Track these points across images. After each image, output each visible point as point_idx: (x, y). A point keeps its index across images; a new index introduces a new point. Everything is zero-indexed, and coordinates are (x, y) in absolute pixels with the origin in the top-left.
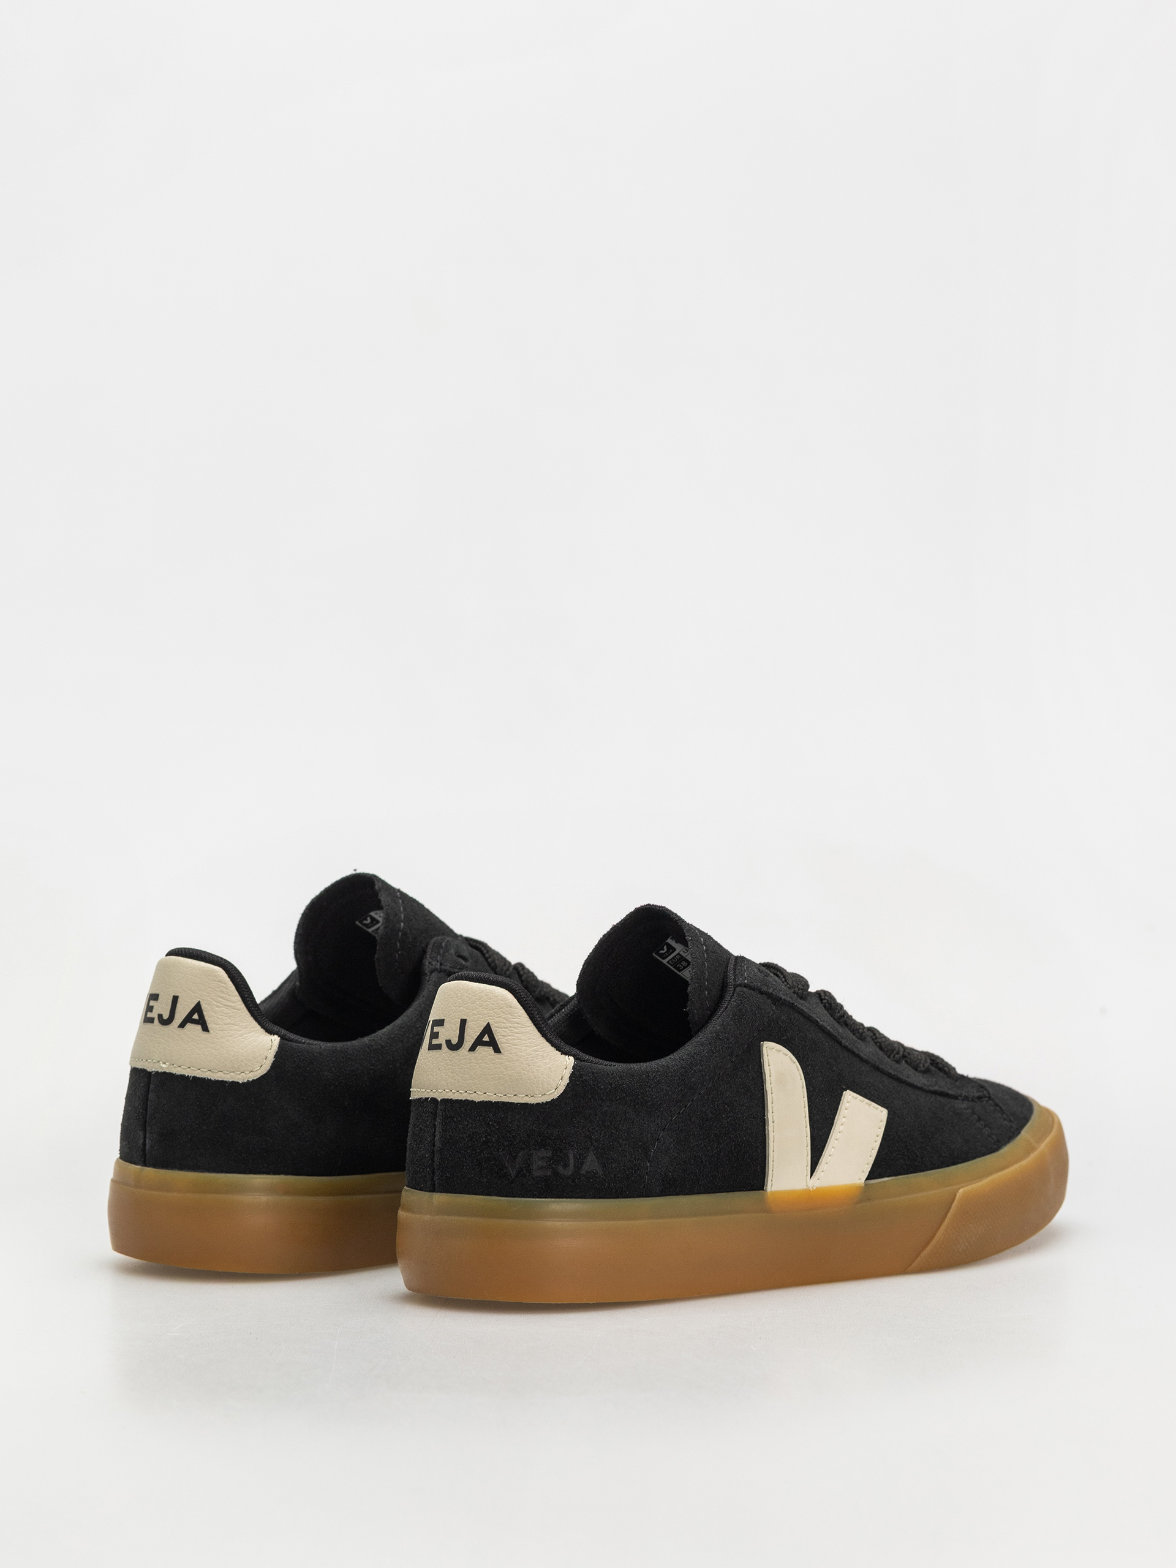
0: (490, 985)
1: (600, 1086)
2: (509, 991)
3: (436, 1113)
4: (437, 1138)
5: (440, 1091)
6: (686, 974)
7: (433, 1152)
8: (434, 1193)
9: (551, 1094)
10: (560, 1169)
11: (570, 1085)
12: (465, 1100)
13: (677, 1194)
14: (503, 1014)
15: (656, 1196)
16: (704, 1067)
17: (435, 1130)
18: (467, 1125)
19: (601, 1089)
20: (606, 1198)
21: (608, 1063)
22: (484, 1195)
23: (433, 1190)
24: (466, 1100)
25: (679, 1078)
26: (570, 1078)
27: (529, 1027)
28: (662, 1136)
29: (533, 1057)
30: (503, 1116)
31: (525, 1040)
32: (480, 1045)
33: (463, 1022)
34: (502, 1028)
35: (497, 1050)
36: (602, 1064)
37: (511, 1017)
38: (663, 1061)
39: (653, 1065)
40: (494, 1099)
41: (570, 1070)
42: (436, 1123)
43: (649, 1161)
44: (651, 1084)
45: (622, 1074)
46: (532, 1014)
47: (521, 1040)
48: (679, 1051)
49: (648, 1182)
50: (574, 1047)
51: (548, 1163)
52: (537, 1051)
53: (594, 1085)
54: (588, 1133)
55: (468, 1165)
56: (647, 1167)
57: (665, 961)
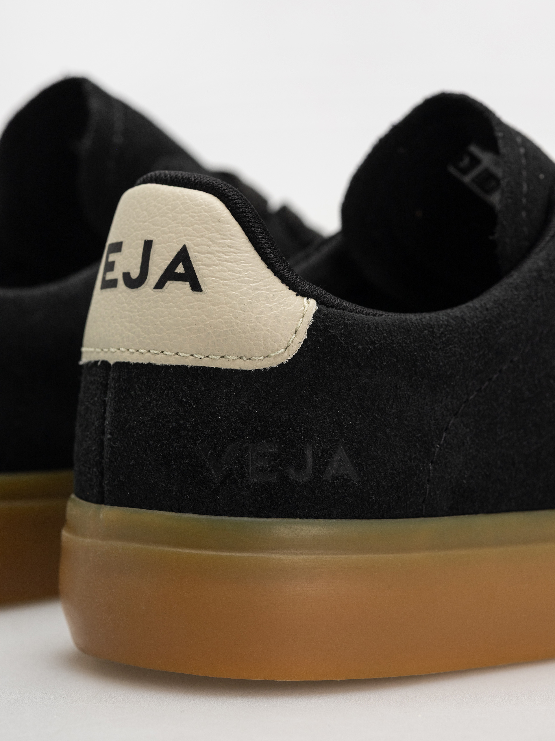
0: (191, 188)
1: (357, 346)
2: (218, 198)
3: (107, 384)
4: (107, 422)
5: (113, 350)
6: (495, 199)
7: (102, 442)
8: (103, 506)
9: (278, 355)
10: (292, 473)
11: (309, 343)
12: (147, 364)
13: (475, 512)
14: (206, 232)
15: (443, 516)
16: (519, 321)
17: (105, 409)
18: (150, 402)
19: (358, 350)
20: (363, 518)
21: (370, 311)
22: (173, 511)
23: (101, 500)
24: (150, 364)
25: (481, 337)
26: (309, 331)
27: (246, 252)
28: (453, 424)
29: (251, 299)
30: (203, 389)
31: (240, 272)
32: (170, 280)
33: (148, 245)
34: (204, 253)
35: (196, 287)
36: (361, 312)
37: (219, 236)
38: (456, 311)
39: (442, 316)
40: (190, 362)
41: (309, 320)
42: (107, 399)
43: (432, 462)
44: (437, 345)
45: (392, 328)
46: (253, 232)
47: (234, 271)
48: (482, 297)
49: (430, 494)
50: (318, 286)
51: (272, 463)
52: (258, 289)
53: (347, 343)
54: (336, 418)
55: (150, 464)
56: (429, 470)
57: (467, 179)
